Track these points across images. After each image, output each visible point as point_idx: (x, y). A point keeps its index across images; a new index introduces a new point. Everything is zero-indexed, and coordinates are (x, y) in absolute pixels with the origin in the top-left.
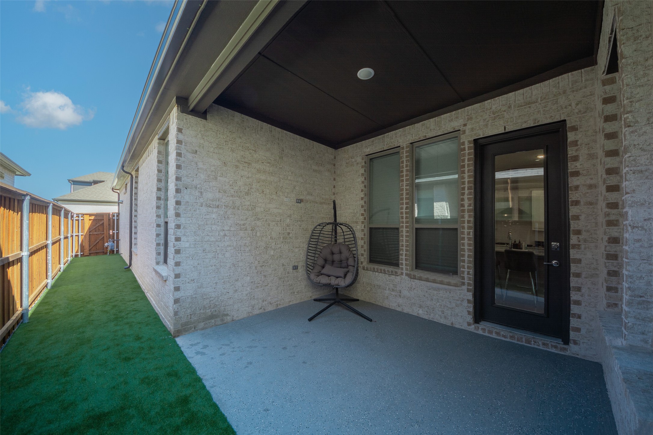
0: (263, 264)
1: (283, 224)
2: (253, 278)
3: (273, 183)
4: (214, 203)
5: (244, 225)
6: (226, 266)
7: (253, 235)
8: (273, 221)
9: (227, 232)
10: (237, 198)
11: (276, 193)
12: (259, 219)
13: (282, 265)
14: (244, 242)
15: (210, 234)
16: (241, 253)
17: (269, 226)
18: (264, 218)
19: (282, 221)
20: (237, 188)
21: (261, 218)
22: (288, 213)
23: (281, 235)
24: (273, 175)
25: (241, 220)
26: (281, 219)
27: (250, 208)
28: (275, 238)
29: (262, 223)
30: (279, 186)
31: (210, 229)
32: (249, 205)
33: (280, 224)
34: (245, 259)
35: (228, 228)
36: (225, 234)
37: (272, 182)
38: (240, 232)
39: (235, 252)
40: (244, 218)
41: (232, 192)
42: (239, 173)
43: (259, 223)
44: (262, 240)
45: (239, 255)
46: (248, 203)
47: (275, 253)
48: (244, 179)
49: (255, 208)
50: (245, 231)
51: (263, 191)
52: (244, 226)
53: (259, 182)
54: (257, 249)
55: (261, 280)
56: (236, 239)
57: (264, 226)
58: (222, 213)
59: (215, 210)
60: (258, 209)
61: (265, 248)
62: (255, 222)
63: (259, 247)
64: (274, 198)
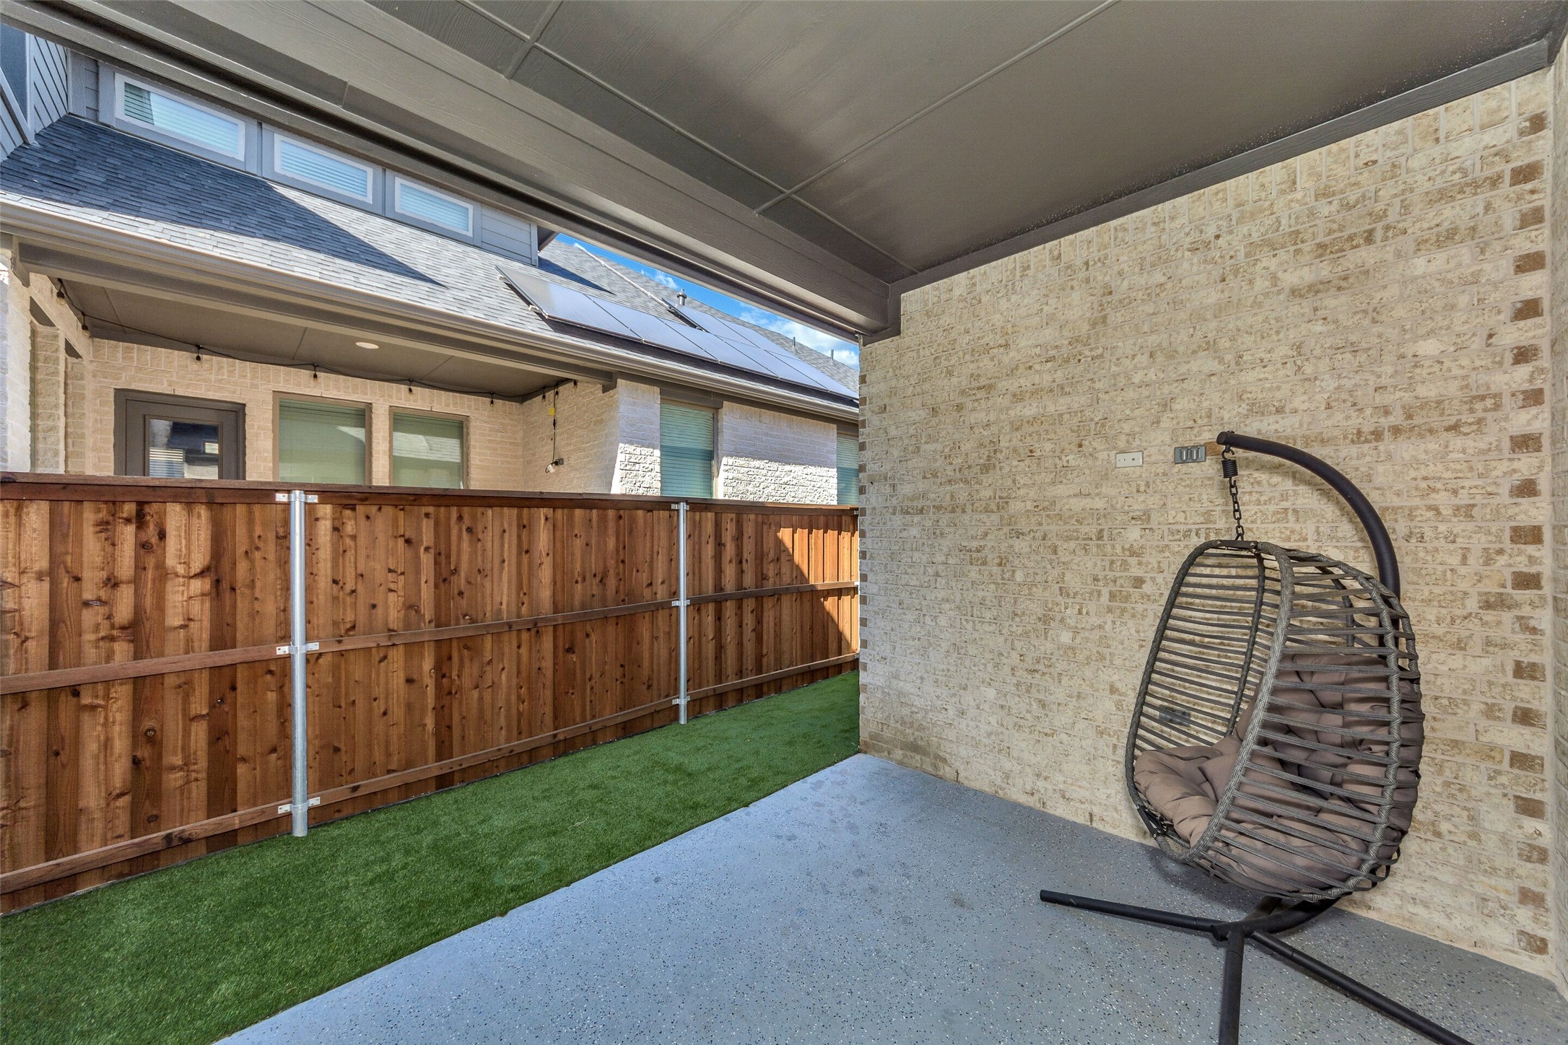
0: (1037, 667)
1: (1113, 547)
2: (1005, 696)
3: (1066, 417)
4: (915, 504)
5: (978, 551)
6: (940, 645)
7: (1003, 579)
8: (1069, 539)
9: (941, 568)
10: (962, 485)
11: (1080, 446)
12: (1019, 534)
13: (1107, 687)
14: (980, 594)
15: (910, 571)
16: (974, 622)
17: (1055, 552)
18: (1035, 529)
19: (1105, 538)
20: (960, 461)
21: (1026, 530)
22: (1135, 507)
23: (1101, 583)
24: (1067, 390)
25: (972, 537)
26: (1102, 530)
27: (994, 507)
28: (1076, 594)
29: (1030, 546)
30: (1092, 420)
31: (909, 560)
32: (990, 498)
33: (1098, 546)
34: (982, 639)
35: (943, 558)
36: (937, 572)
37: (1061, 415)
38: (969, 567)
39: (958, 617)
40: (979, 533)
41: (949, 473)
42: (964, 421)
43: (1021, 545)
44: (1030, 594)
45: (969, 626)
46: (987, 493)
47: (1078, 640)
48: (977, 432)
49: (1007, 503)
50: (982, 568)
51: (1031, 451)
52: (979, 555)
53: (1017, 429)
54: (1017, 619)
55: (1028, 711)
56: (960, 587)
57: (1037, 553)
58: (928, 523)
59: (916, 519)
60: (1016, 507)
61: (1040, 619)
62: (1011, 541)
63: (1023, 614)
64: (1072, 463)
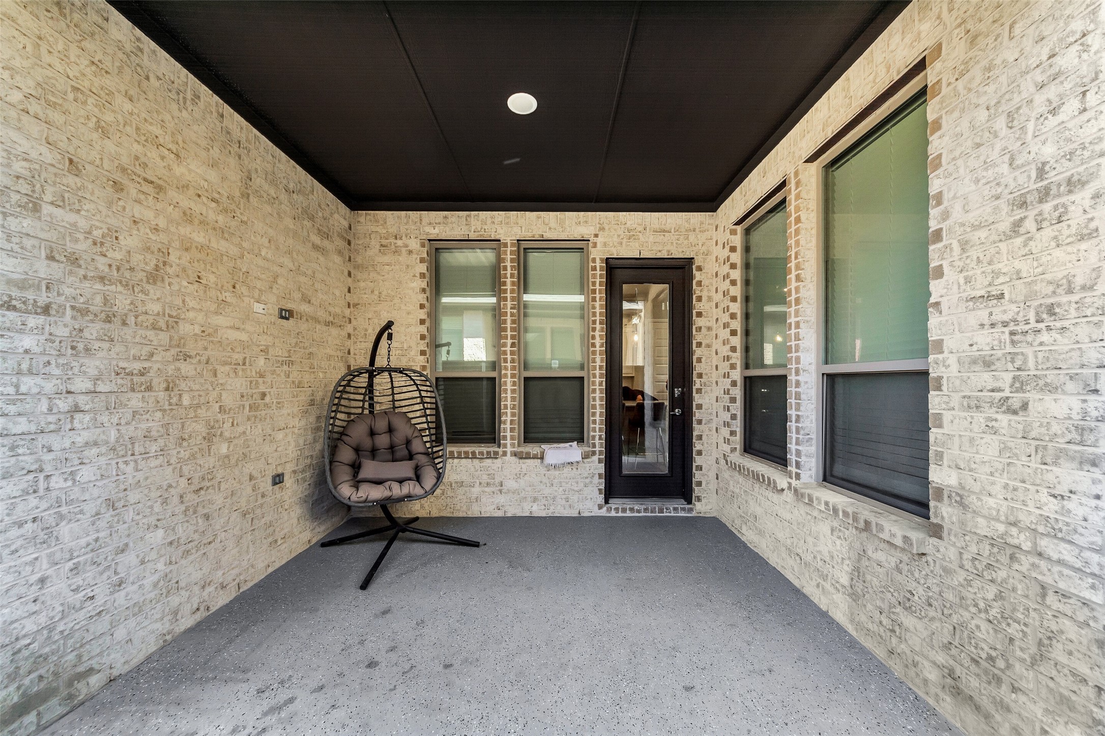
0: (202, 485)
1: (251, 370)
2: (174, 529)
3: (225, 258)
4: (30, 295)
5: (142, 374)
6: (81, 512)
7: (170, 404)
8: (225, 363)
9: (82, 400)
10: (120, 288)
11: (234, 287)
12: (187, 357)
13: (248, 478)
14: (144, 426)
15: (12, 409)
16: (136, 461)
17: (215, 375)
18: (201, 353)
19: (247, 364)
20: (118, 255)
21: (193, 353)
22: (262, 343)
23: (245, 399)
24: (226, 235)
25: (135, 358)
26: (245, 358)
27: (162, 324)
28: (230, 410)
29: (196, 369)
30: (240, 270)
31: (11, 390)
32: (158, 314)
33: (243, 370)
34: (147, 478)
35: (89, 385)
36: (76, 406)
37: (222, 255)
38: (131, 394)
39: (114, 462)
40: (144, 353)
41: (101, 267)
42: (124, 208)
43: (187, 368)
44: (196, 417)
45: (129, 469)
46: (156, 308)
47: (231, 449)
48: (142, 230)
49: (176, 323)
50: (146, 394)
51: (199, 277)
52: (143, 379)
53: (187, 250)
54: (185, 444)
55: (196, 531)
56: (115, 420)
57: (201, 375)
58: (62, 332)
59: (33, 321)
60: (184, 328)
61: (205, 438)
62: (178, 364)
63: (190, 436)
64: (228, 299)
